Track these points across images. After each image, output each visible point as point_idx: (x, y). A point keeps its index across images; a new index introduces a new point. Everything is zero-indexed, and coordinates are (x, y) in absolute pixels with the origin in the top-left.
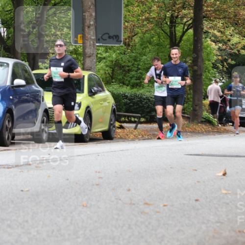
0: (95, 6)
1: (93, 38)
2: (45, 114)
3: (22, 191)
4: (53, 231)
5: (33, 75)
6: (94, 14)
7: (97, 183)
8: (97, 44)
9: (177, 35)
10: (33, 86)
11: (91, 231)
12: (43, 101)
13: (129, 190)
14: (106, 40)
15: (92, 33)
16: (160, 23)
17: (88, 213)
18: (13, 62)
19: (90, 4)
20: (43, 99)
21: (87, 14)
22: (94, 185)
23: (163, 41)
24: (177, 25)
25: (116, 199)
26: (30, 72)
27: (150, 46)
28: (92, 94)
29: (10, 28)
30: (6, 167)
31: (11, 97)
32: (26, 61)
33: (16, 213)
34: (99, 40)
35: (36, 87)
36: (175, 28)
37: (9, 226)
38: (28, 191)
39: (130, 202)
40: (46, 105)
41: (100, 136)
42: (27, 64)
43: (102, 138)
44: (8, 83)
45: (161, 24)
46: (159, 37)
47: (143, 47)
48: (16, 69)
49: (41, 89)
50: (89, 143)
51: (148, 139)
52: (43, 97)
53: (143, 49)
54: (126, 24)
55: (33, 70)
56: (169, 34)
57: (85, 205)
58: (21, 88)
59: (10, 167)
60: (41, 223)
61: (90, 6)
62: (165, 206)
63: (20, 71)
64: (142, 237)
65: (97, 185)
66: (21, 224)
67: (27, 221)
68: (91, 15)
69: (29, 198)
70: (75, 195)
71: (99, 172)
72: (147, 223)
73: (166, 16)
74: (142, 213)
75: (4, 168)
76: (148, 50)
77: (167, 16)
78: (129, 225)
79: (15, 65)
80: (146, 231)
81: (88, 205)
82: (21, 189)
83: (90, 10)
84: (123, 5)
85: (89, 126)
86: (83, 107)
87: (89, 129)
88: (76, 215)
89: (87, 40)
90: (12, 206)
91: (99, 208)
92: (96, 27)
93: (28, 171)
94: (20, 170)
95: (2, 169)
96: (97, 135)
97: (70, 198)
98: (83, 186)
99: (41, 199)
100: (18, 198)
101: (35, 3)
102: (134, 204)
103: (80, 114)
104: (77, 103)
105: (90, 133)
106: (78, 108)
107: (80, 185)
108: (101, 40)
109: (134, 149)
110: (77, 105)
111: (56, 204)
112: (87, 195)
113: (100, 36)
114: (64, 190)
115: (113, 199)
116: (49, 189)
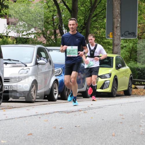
0: (121, 15)
1: (119, 34)
3: (76, 126)
6: (120, 20)
8: (121, 38)
14: (127, 35)
15: (118, 31)
17: (116, 139)
21: (115, 20)
22: (119, 123)
25: (133, 131)
28: (118, 68)
30: (66, 112)
33: (72, 140)
34: (123, 35)
38: (79, 126)
43: (124, 95)
50: (115, 98)
54: (139, 25)
57: (114, 135)
59: (69, 112)
61: (118, 15)
65: (121, 123)
68: (118, 20)
69: (80, 131)
70: (108, 129)
71: (122, 115)
75: (65, 113)
81: (116, 135)
82: (75, 126)
83: (118, 18)
84: (138, 14)
85: (116, 88)
86: (113, 76)
87: (116, 89)
88: (108, 141)
89: (115, 36)
90: (70, 135)
91: (122, 137)
92: (121, 28)
93: (79, 115)
94: (74, 114)
95: (64, 114)
96: (121, 93)
97: (105, 131)
98: (112, 123)
99: (87, 132)
100: (73, 131)
101: (84, 14)
102: (144, 134)
103: (110, 80)
104: (109, 74)
105: (117, 92)
106: (109, 77)
107: (110, 123)
108: (124, 35)
109: (143, 101)
110: (109, 75)
111: (96, 134)
112: (115, 129)
113: (123, 33)
114: (101, 126)
115: (131, 131)
116: (92, 125)
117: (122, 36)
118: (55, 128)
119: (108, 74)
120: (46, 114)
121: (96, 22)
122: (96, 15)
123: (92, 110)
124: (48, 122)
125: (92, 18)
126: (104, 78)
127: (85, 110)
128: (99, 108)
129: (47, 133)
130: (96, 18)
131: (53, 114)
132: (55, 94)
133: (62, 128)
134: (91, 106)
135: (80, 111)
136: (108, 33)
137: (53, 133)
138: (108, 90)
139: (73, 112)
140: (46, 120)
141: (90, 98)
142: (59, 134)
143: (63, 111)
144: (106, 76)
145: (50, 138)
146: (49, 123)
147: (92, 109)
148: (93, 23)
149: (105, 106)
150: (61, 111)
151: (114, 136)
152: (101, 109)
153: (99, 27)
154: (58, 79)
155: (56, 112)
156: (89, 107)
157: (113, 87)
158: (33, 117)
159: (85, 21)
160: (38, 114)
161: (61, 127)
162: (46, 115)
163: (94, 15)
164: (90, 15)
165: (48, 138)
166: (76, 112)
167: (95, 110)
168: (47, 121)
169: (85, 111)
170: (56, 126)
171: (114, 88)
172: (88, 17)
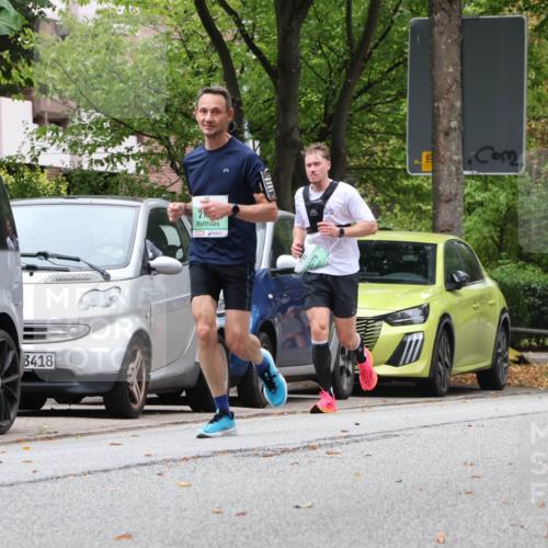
0: (462, 86)
1: (456, 158)
3: (297, 507)
6: (458, 104)
7: (469, 490)
8: (466, 173)
14: (485, 162)
15: (454, 148)
19: (449, 81)
21: (442, 105)
22: (460, 494)
25: (512, 525)
28: (453, 285)
29: (268, 141)
30: (260, 453)
31: (270, 296)
34: (470, 162)
38: (309, 507)
39: (546, 533)
41: (471, 381)
43: (478, 386)
44: (265, 265)
48: (282, 233)
50: (446, 398)
54: (533, 124)
57: (441, 540)
59: (270, 453)
61: (451, 87)
65: (468, 493)
68: (453, 106)
69: (313, 522)
70: (418, 517)
71: (472, 464)
75: (257, 455)
79: (280, 223)
81: (449, 539)
82: (295, 504)
83: (451, 96)
84: (527, 83)
85: (447, 360)
86: (434, 317)
87: (448, 367)
89: (443, 163)
90: (276, 541)
91: (474, 545)
92: (463, 133)
93: (310, 462)
94: (292, 461)
95: (253, 459)
96: (466, 380)
97: (407, 524)
98: (435, 495)
99: (340, 526)
100: (288, 524)
101: (325, 81)
103: (426, 331)
104: (419, 307)
105: (451, 376)
106: (422, 319)
107: (428, 494)
108: (475, 162)
110: (419, 312)
111: (375, 536)
112: (445, 516)
113: (473, 153)
114: (393, 504)
115: (506, 525)
116: (357, 502)
117: (468, 164)
118: (218, 513)
119: (417, 310)
120: (186, 459)
121: (370, 111)
122: (368, 87)
123: (357, 444)
124: (191, 489)
125: (355, 98)
126: (404, 324)
127: (331, 445)
128: (386, 437)
129: (189, 531)
130: (369, 96)
131: (211, 459)
133: (244, 514)
134: (353, 431)
135: (314, 448)
136: (415, 154)
137: (212, 533)
138: (419, 368)
139: (285, 454)
140: (183, 483)
141: (350, 398)
142: (234, 536)
143: (246, 450)
144: (409, 317)
146: (197, 494)
147: (357, 439)
148: (357, 115)
149: (408, 429)
150: (240, 451)
151: (444, 542)
152: (393, 439)
153: (383, 129)
155: (224, 452)
156: (346, 434)
157: (436, 358)
158: (134, 470)
159: (326, 108)
160: (152, 459)
161: (240, 510)
162: (183, 463)
163: (362, 86)
164: (347, 87)
166: (297, 453)
167: (367, 443)
168: (190, 486)
169: (330, 450)
170: (221, 507)
171: (440, 360)
172: (338, 94)
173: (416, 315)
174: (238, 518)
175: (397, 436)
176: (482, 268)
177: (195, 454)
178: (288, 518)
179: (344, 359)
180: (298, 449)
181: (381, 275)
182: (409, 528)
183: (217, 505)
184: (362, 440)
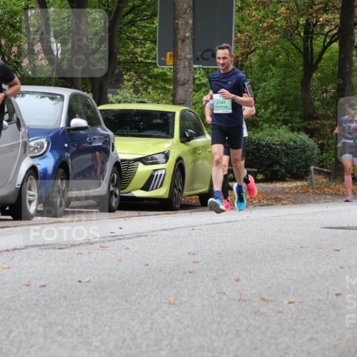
0: (194, 9)
1: (189, 56)
2: (116, 169)
3: (80, 282)
4: (124, 340)
5: (99, 112)
6: (191, 21)
7: (191, 270)
8: (195, 66)
9: (315, 52)
10: (99, 129)
11: (180, 340)
12: (113, 150)
13: (238, 280)
14: (207, 59)
15: (187, 50)
16: (289, 34)
17: (177, 313)
18: (70, 94)
19: (185, 6)
20: (113, 147)
21: (180, 22)
22: (185, 273)
23: (294, 61)
24: (315, 36)
25: (218, 293)
26: (95, 108)
27: (273, 68)
28: (185, 139)
30: (57, 246)
31: (66, 145)
32: (88, 92)
33: (71, 314)
34: (198, 59)
35: (104, 130)
36: (311, 42)
37: (60, 333)
38: (88, 282)
39: (239, 298)
40: (117, 157)
41: (195, 200)
42: (90, 96)
43: (199, 204)
44: (63, 125)
45: (291, 35)
46: (287, 55)
47: (263, 69)
48: (74, 104)
49: (110, 133)
50: (179, 212)
51: (268, 205)
52: (113, 144)
53: (263, 73)
54: (239, 35)
55: (99, 104)
56: (302, 50)
57: (172, 302)
58: (82, 132)
59: (63, 247)
60: (107, 329)
61: (186, 10)
62: (290, 303)
63: (80, 107)
64: (256, 349)
65: (191, 272)
66: (77, 330)
67: (86, 326)
68: (187, 23)
69: (90, 292)
70: (158, 288)
71: (194, 254)
72: (263, 328)
73: (298, 23)
74: (256, 313)
75: (55, 248)
76: (270, 73)
77: (301, 22)
78: (238, 331)
79: (73, 97)
80: (261, 340)
81: (177, 302)
82: (78, 280)
83: (186, 16)
84: (235, 9)
85: (180, 187)
86: (172, 159)
87: (181, 192)
88: (158, 317)
89: (180, 60)
90: (65, 304)
91: (193, 306)
92: (193, 40)
93: (89, 253)
94: (77, 252)
95: (51, 251)
96: (192, 200)
97: (151, 292)
98: (169, 274)
99: (107, 294)
100: (73, 293)
101: (105, 6)
102: (245, 301)
103: (167, 168)
104: (163, 153)
105: (182, 197)
106: (164, 160)
107: (165, 273)
108: (201, 59)
109: (246, 220)
110: (163, 156)
111: (129, 301)
112: (175, 287)
113: (200, 53)
114: (142, 280)
115: (214, 293)
116: (119, 278)
117: (196, 60)
118: (28, 285)
119: (161, 155)
120: (7, 251)
121: (133, 25)
122: (132, 10)
123: (120, 242)
124: (10, 270)
125: (124, 16)
126: (152, 164)
127: (103, 242)
128: (139, 236)
129: (8, 297)
130: (133, 15)
131: (24, 251)
132: (30, 202)
134: (118, 232)
135: (92, 243)
136: (162, 54)
137: (23, 299)
138: (162, 192)
139: (73, 248)
140: (5, 266)
141: (117, 211)
142: (38, 300)
143: (48, 245)
144: (156, 159)
145: (15, 310)
146: (14, 273)
147: (120, 238)
148: (125, 28)
149: (153, 231)
150: (44, 245)
151: (174, 304)
152: (143, 238)
153: (141, 37)
154: (38, 166)
155: (33, 246)
156: (113, 235)
157: (173, 186)
161: (43, 283)
162: (5, 253)
163: (128, 9)
164: (119, 9)
165: (9, 309)
166: (81, 247)
167: (127, 241)
168: (9, 268)
169: (102, 245)
170: (29, 282)
171: (176, 187)
172: (113, 14)
173: (161, 158)
174: (40, 289)
175: (146, 236)
176: (204, 128)
177: (14, 248)
178: (73, 289)
179: (113, 186)
180: (81, 244)
181: (139, 132)
182: (152, 295)
183: (27, 280)
184: (123, 239)
